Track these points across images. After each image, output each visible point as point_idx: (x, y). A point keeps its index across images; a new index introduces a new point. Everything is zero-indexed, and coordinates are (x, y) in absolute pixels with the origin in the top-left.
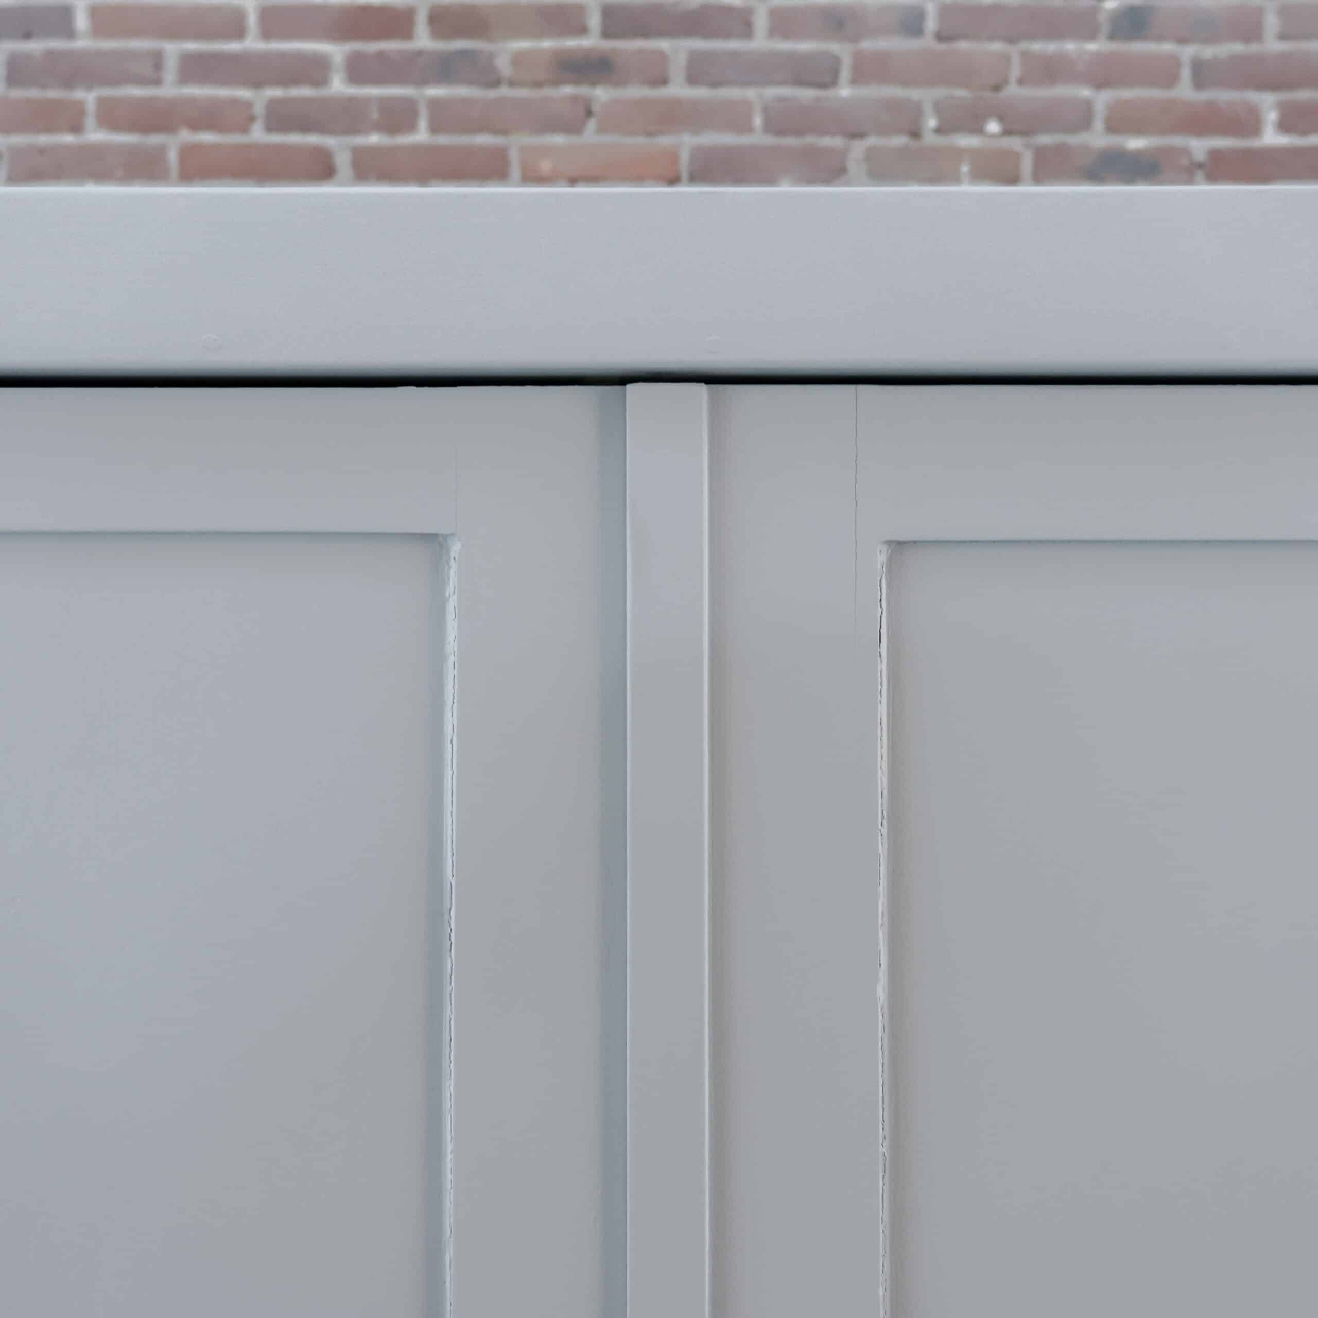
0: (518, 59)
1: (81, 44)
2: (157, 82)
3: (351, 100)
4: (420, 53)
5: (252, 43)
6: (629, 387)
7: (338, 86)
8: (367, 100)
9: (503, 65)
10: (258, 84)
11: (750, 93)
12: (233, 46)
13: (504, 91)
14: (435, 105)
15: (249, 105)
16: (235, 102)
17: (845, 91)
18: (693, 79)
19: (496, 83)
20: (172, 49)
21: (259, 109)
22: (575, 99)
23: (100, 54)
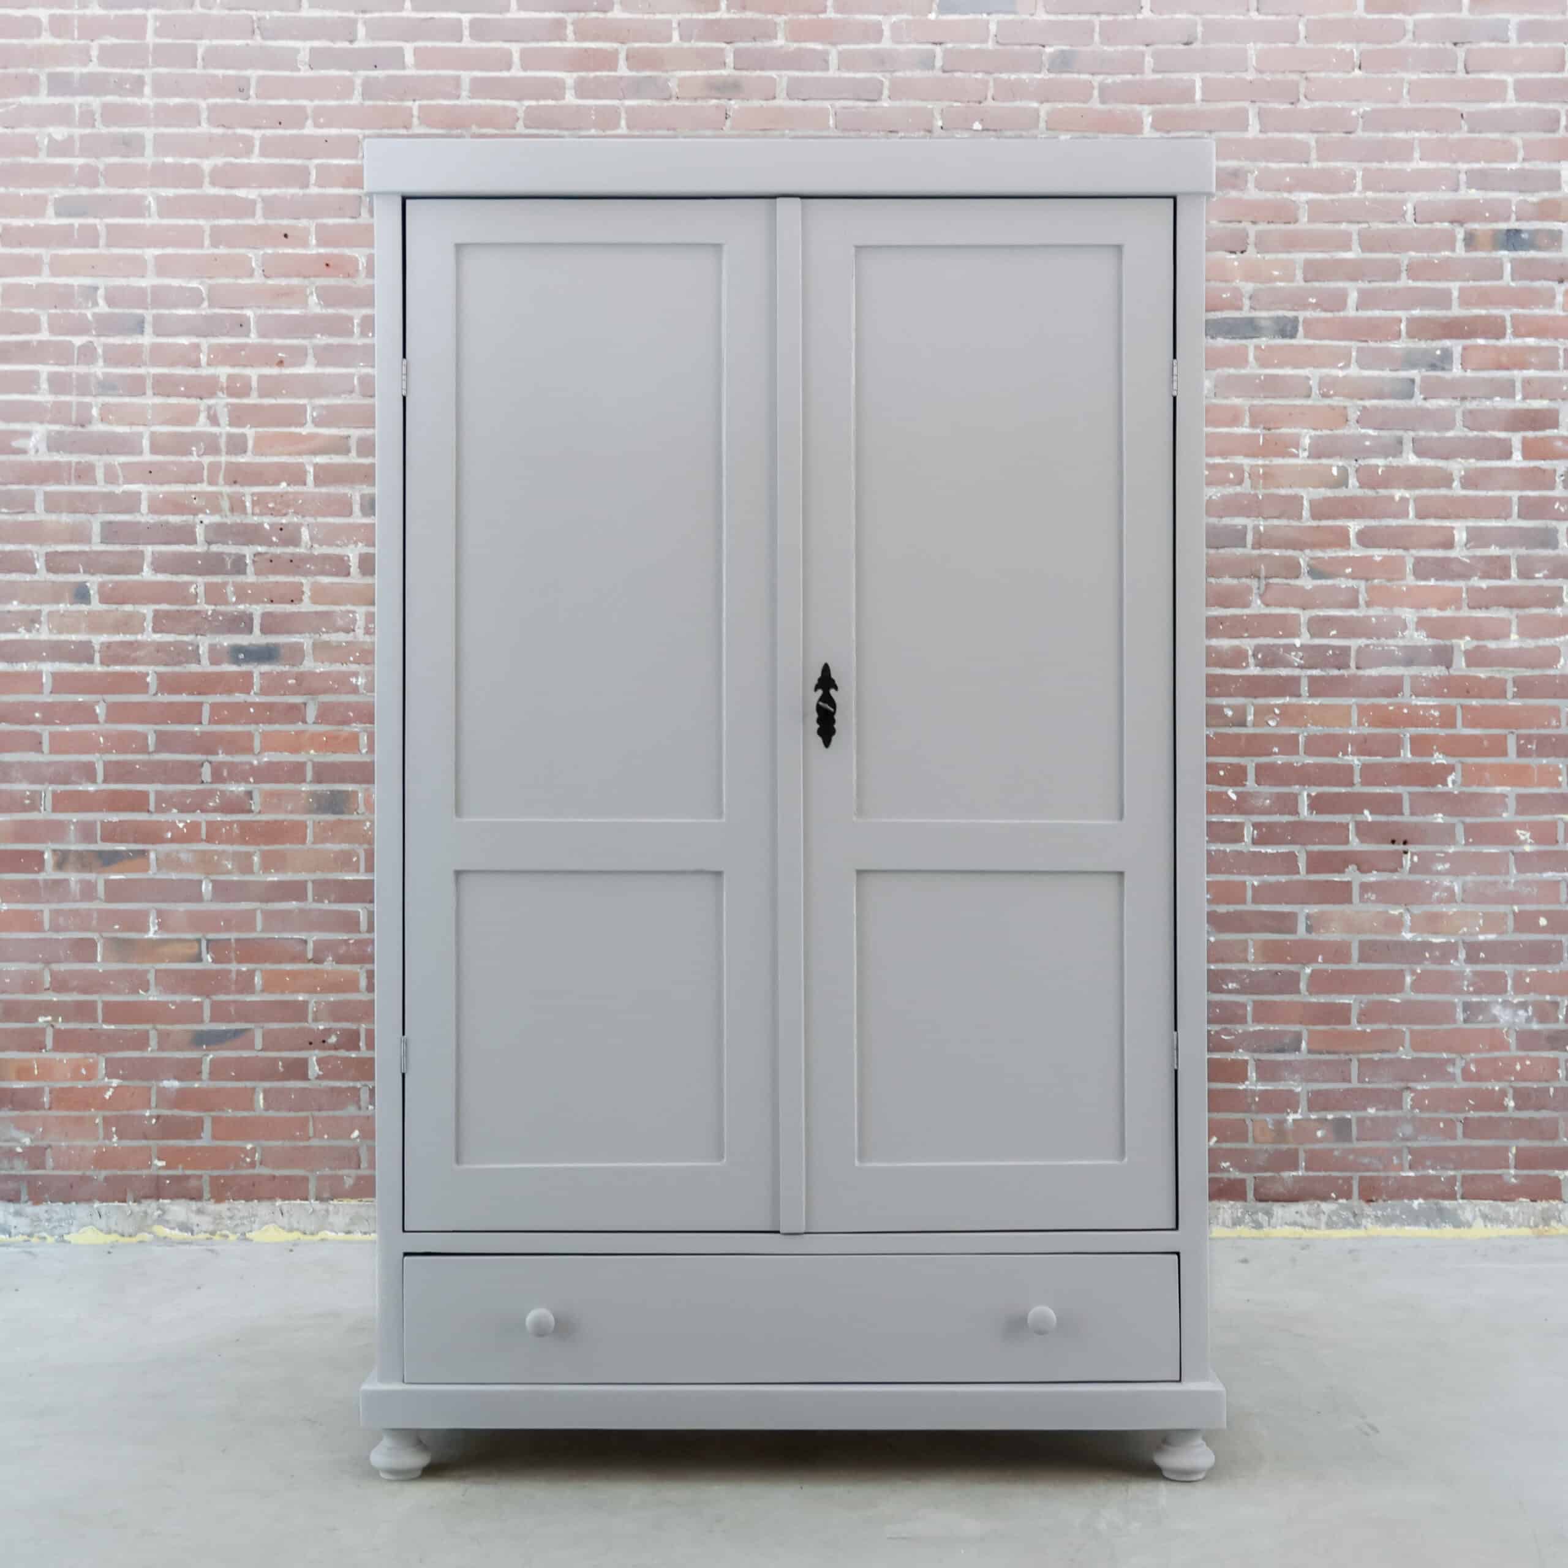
0: (682, 82)
1: (410, 72)
2: (458, 97)
3: (578, 106)
4: (621, 78)
5: (517, 72)
6: (778, 200)
7: (570, 99)
8: (590, 108)
9: (673, 85)
10: (519, 99)
11: (827, 104)
12: (505, 74)
13: (674, 102)
14: (630, 110)
15: (515, 110)
16: (505, 108)
17: (885, 103)
18: (790, 96)
19: (669, 98)
20: (466, 76)
21: (521, 114)
22: (717, 107)
23: (420, 78)
